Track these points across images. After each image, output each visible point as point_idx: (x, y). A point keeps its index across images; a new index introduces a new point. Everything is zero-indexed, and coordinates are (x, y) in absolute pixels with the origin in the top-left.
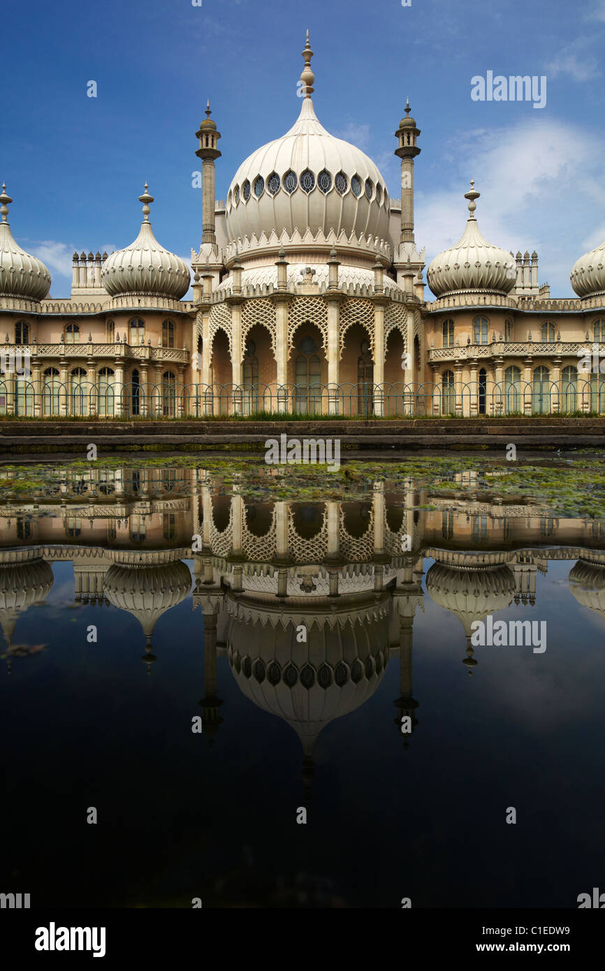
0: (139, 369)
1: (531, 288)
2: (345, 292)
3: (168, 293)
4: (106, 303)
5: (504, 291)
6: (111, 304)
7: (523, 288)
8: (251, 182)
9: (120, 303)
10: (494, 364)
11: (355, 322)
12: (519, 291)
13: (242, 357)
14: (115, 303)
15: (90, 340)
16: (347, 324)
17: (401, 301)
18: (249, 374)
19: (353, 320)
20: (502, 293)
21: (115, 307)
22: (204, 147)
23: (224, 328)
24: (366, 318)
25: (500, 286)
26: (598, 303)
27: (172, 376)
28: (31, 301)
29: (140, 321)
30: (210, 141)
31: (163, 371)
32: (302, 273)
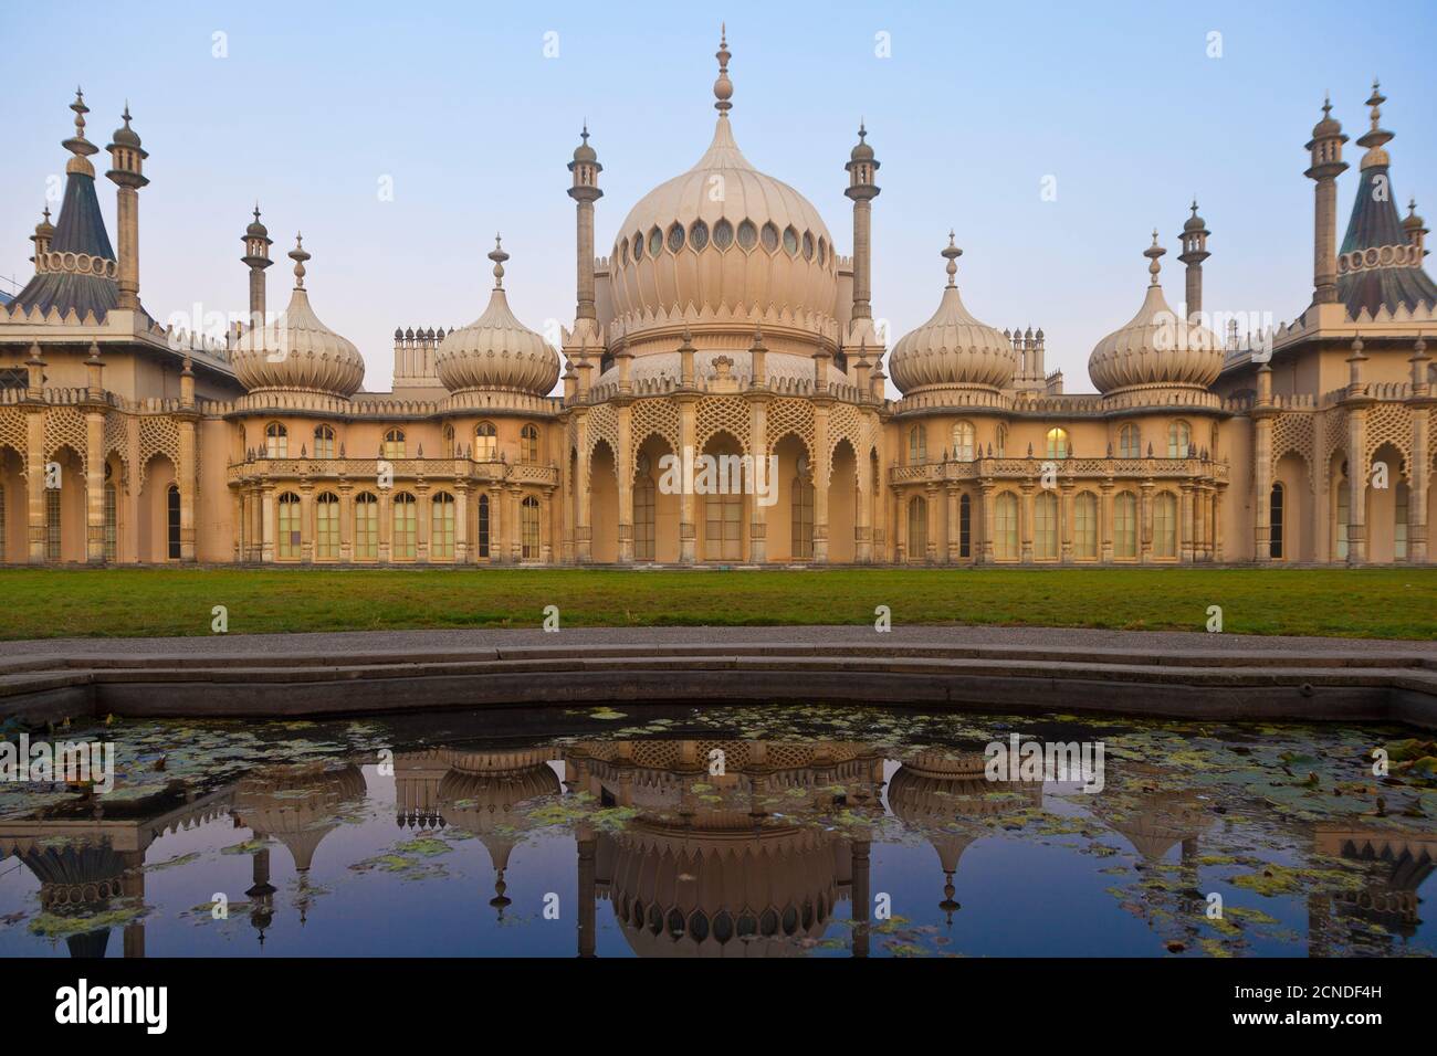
0: (489, 495)
1: (1035, 380)
2: (774, 390)
3: (529, 388)
4: (442, 401)
5: (997, 385)
6: (449, 403)
7: (1024, 379)
8: (645, 234)
9: (462, 402)
10: (981, 488)
11: (788, 431)
12: (1019, 385)
13: (632, 479)
14: (455, 402)
15: (421, 454)
16: (776, 435)
17: (852, 400)
18: (642, 502)
19: (786, 428)
20: (993, 388)
21: (455, 406)
22: (580, 184)
23: (608, 439)
24: (802, 426)
25: (990, 379)
26: (1127, 404)
27: (535, 503)
28: (338, 397)
29: (489, 428)
30: (587, 176)
31: (522, 497)
32: (715, 363)
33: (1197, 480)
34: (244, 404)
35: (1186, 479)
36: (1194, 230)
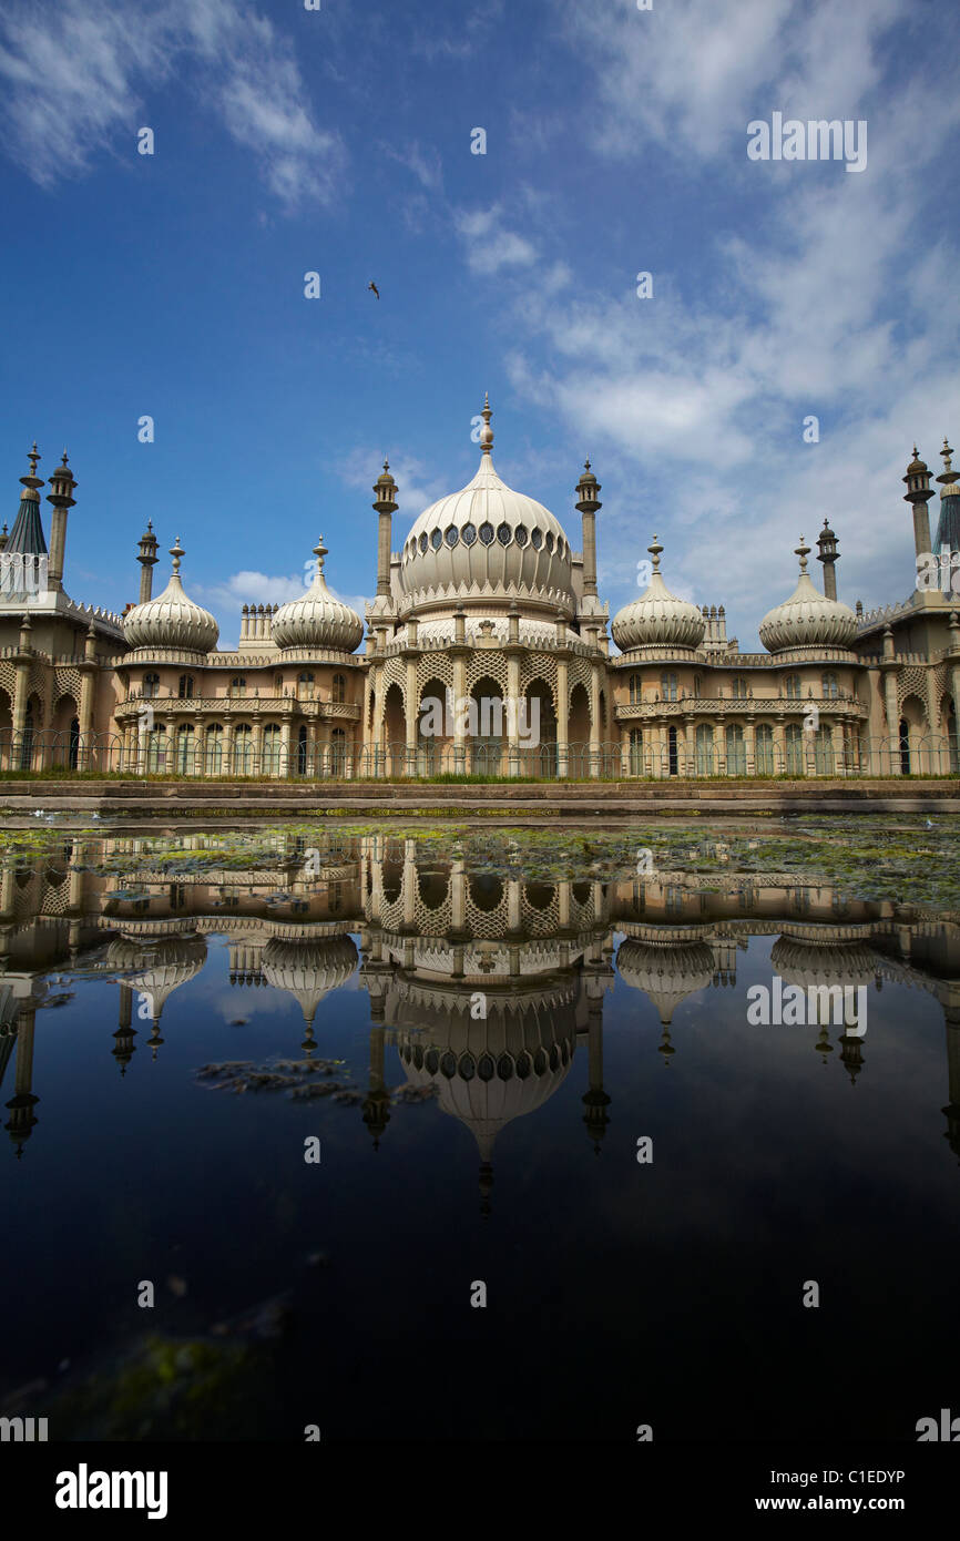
0: (307, 725)
1: (719, 643)
2: (526, 646)
3: (340, 646)
4: (275, 656)
5: (692, 645)
6: (280, 657)
7: (711, 643)
8: (429, 534)
9: (289, 656)
10: (684, 722)
11: (536, 677)
12: (708, 646)
14: (284, 656)
15: (257, 695)
16: (528, 679)
17: (585, 655)
19: (535, 674)
20: (690, 647)
21: (284, 660)
22: (381, 500)
23: (398, 683)
24: (548, 673)
25: (688, 640)
26: (790, 659)
27: (342, 733)
28: (197, 654)
29: (309, 675)
30: (387, 495)
31: (334, 728)
32: (482, 626)
33: (845, 716)
34: (130, 659)
35: (838, 715)
36: (828, 539)
